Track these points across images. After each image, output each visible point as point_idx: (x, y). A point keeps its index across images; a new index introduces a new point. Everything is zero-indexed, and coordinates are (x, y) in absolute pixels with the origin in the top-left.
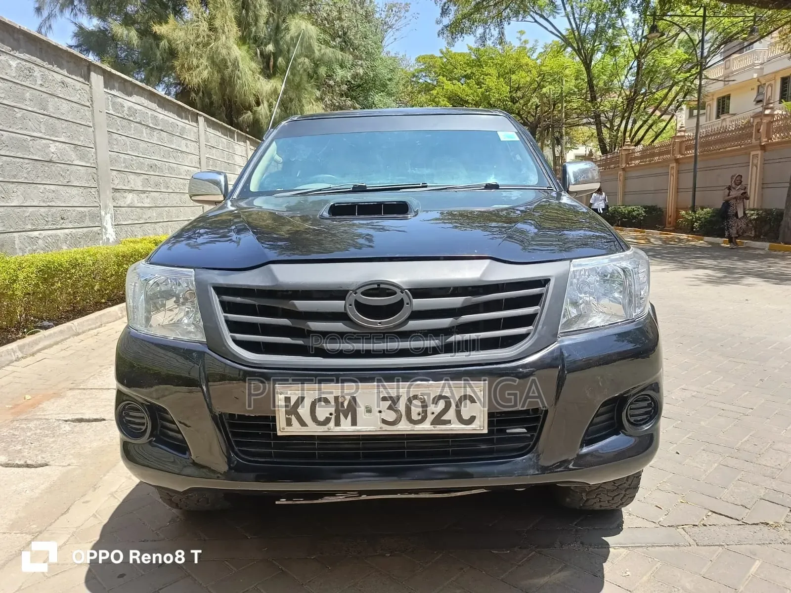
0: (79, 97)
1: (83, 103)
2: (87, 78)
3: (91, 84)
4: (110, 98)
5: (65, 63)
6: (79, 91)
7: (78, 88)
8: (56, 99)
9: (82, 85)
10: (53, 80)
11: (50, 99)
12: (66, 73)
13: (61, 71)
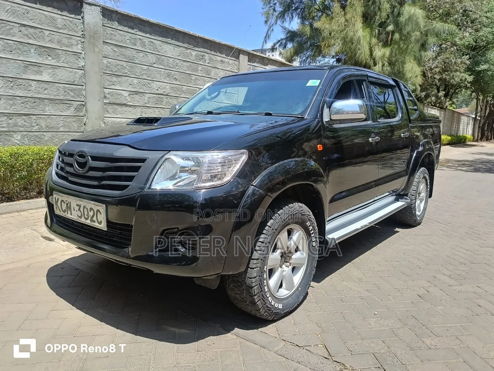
0: (231, 68)
1: (233, 71)
2: (238, 58)
3: (239, 60)
4: (252, 68)
5: (224, 51)
6: (232, 65)
7: (230, 63)
8: (216, 69)
9: (234, 61)
10: (216, 60)
11: (213, 70)
12: (225, 56)
13: (222, 55)
